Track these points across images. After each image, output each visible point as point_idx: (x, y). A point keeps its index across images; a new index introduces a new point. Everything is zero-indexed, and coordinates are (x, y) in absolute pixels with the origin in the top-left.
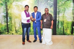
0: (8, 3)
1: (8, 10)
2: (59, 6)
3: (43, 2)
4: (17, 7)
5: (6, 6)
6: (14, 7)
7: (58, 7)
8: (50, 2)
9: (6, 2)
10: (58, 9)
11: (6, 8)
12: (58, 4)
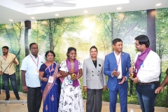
0: (54, 35)
1: (54, 47)
2: (162, 38)
3: (123, 29)
4: (69, 41)
5: (51, 41)
6: (65, 41)
7: (157, 40)
8: (139, 30)
9: (51, 34)
10: (157, 45)
11: (51, 44)
12: (157, 35)
